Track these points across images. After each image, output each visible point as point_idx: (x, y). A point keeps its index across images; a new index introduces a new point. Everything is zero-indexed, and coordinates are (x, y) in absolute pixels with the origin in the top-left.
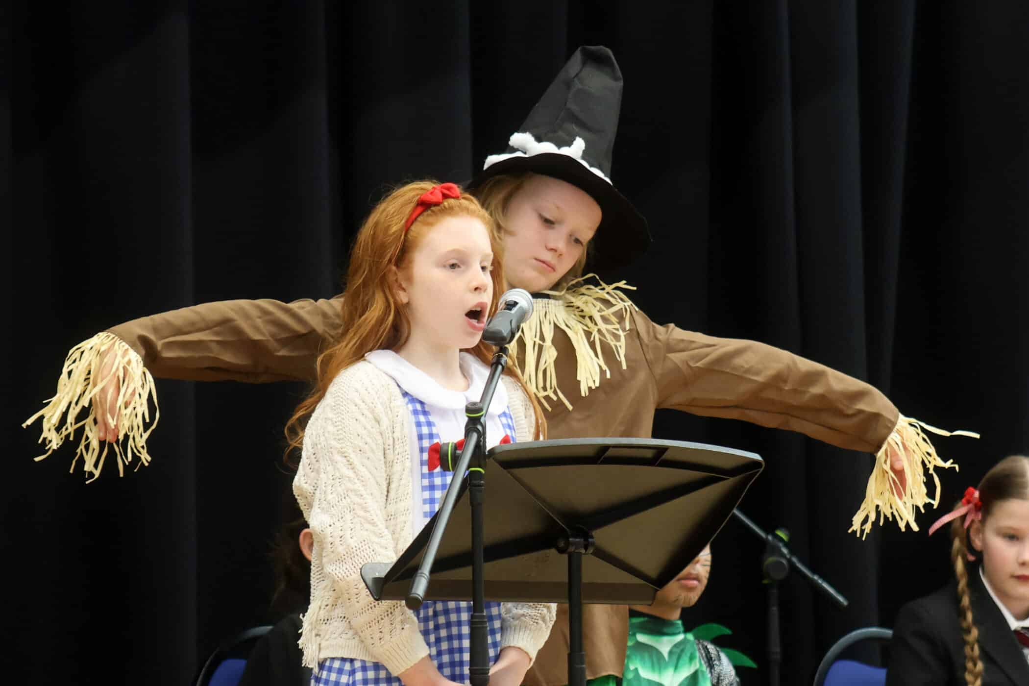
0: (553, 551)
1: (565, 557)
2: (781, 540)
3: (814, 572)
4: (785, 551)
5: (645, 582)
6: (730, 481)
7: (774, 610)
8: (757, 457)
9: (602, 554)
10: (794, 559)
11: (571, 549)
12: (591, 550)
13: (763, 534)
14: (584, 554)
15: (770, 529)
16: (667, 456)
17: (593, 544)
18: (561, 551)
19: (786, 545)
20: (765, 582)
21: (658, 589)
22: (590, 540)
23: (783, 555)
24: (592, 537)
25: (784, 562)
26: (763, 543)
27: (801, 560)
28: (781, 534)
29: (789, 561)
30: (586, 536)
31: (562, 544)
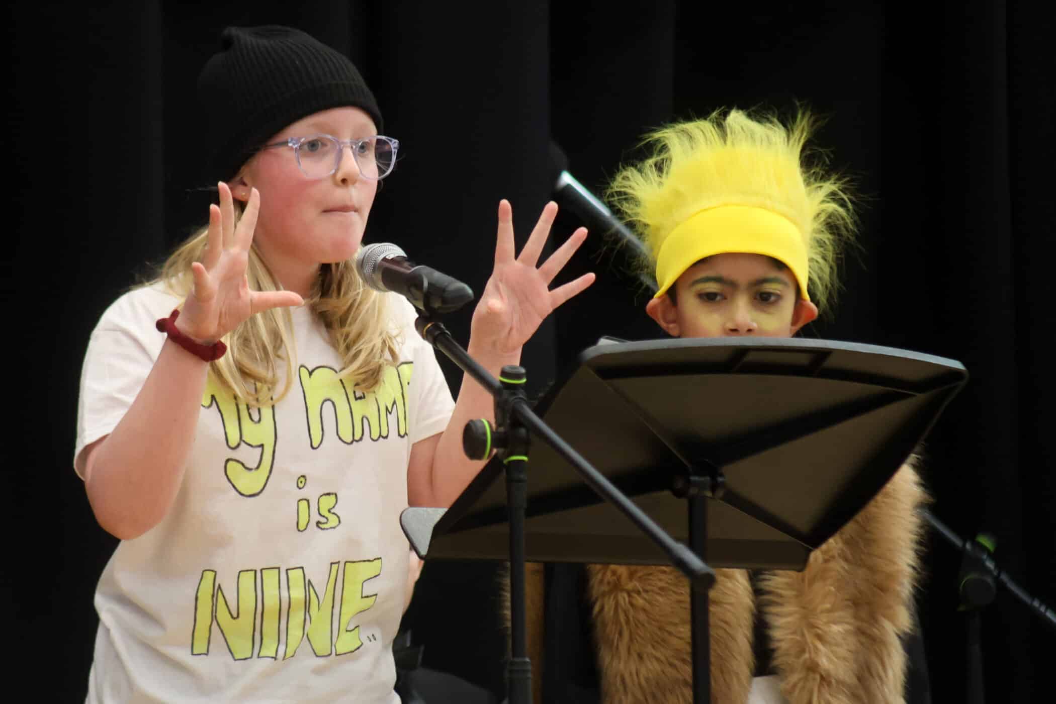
0: (667, 493)
1: (683, 503)
2: (983, 548)
3: (1033, 594)
4: (990, 565)
5: (793, 539)
6: (919, 398)
7: (975, 650)
8: (956, 364)
9: (734, 499)
10: (1004, 577)
11: (693, 491)
12: (720, 493)
13: (958, 542)
14: (711, 498)
15: (969, 535)
16: (830, 363)
17: (723, 484)
18: (678, 494)
19: (992, 556)
20: (962, 608)
21: (810, 548)
22: (720, 479)
23: (988, 571)
24: (721, 475)
25: (990, 580)
26: (960, 553)
27: (1013, 579)
28: (986, 541)
29: (997, 579)
30: (714, 473)
31: (679, 484)
